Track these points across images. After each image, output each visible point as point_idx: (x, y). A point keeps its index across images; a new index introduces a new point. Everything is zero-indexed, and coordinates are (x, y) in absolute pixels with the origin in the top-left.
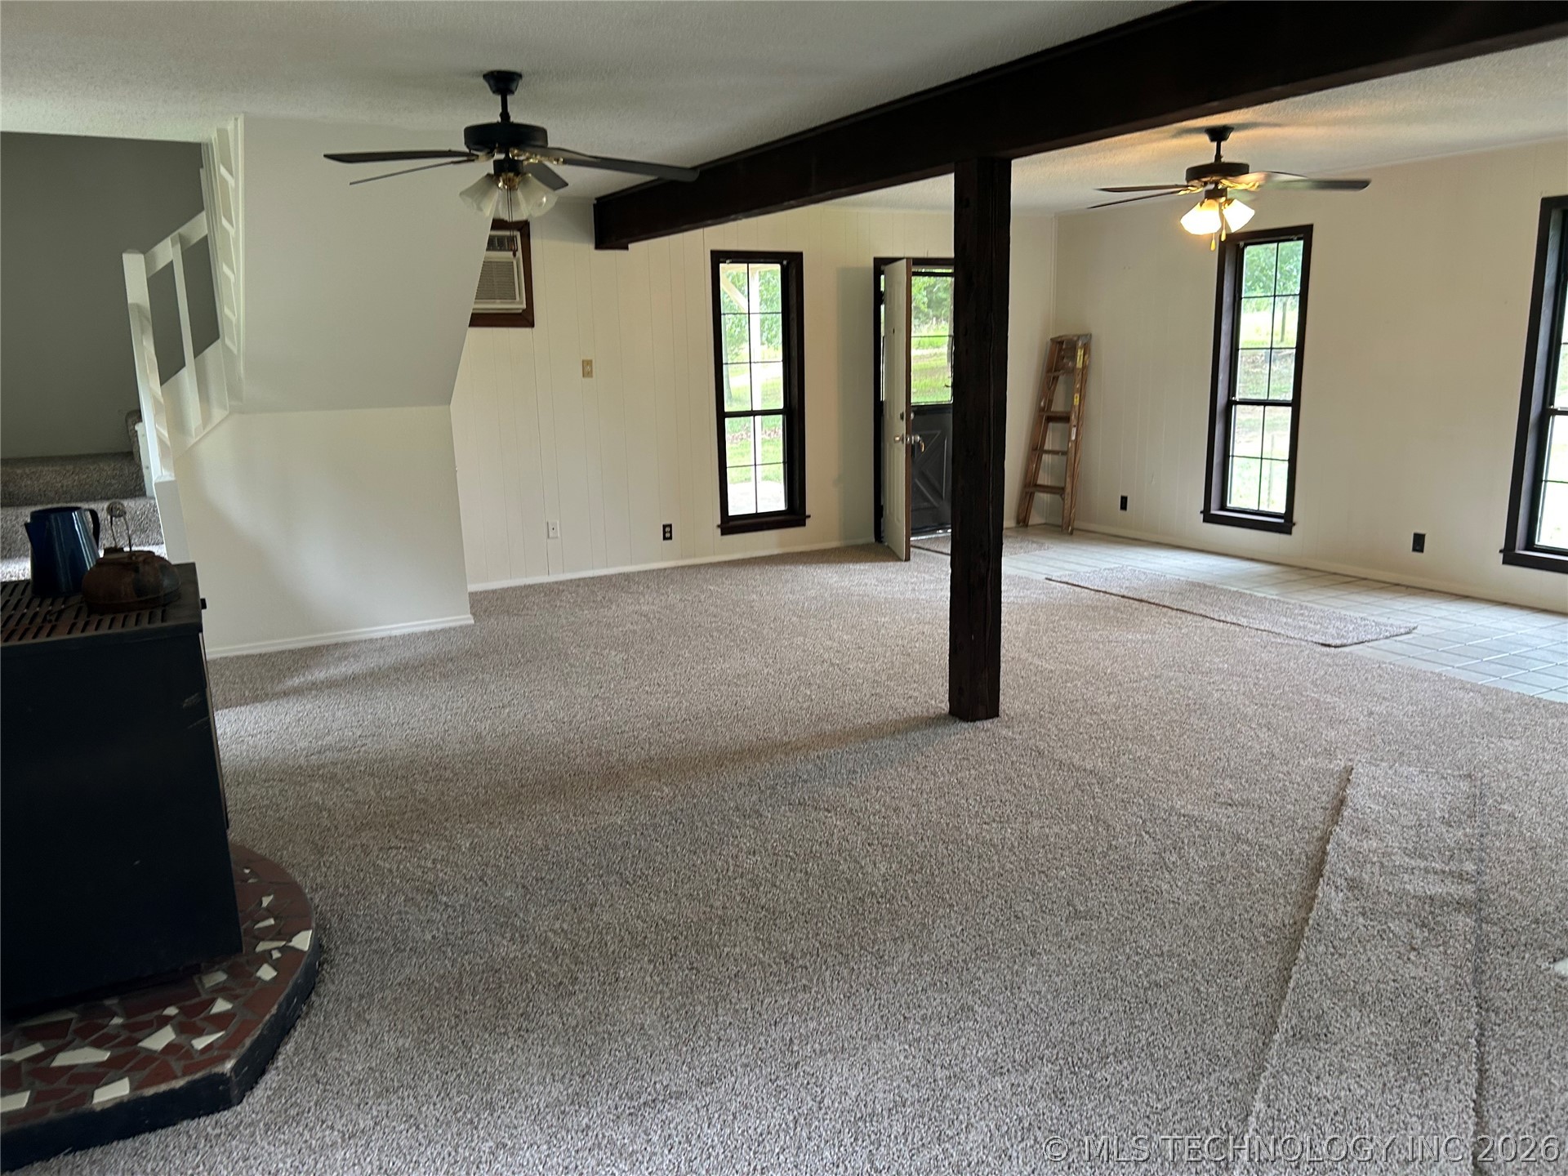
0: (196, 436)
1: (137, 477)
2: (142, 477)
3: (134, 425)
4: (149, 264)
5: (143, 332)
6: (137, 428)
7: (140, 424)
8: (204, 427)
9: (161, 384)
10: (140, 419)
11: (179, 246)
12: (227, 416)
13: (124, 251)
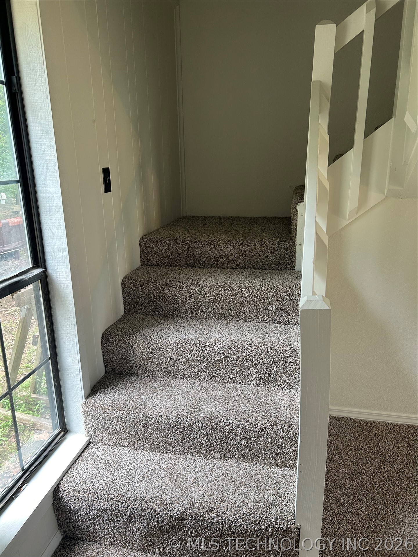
0: (348, 220)
1: (290, 252)
2: (295, 252)
3: (297, 204)
4: (340, 35)
5: (321, 111)
6: (298, 207)
7: (302, 204)
8: (358, 212)
9: (328, 166)
10: (302, 198)
11: (373, 12)
12: (384, 199)
13: (318, 22)
